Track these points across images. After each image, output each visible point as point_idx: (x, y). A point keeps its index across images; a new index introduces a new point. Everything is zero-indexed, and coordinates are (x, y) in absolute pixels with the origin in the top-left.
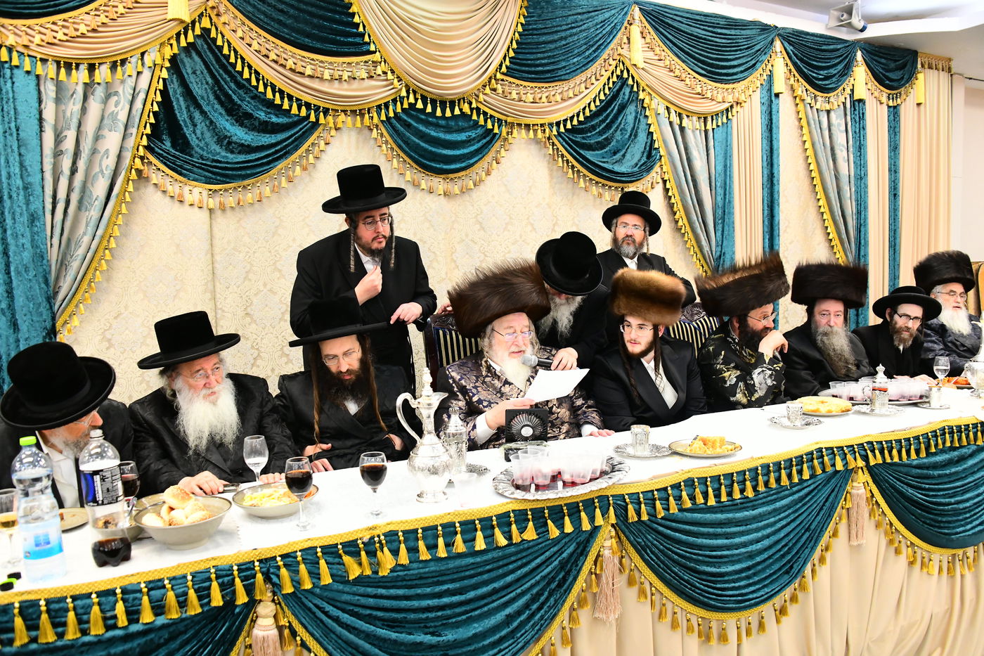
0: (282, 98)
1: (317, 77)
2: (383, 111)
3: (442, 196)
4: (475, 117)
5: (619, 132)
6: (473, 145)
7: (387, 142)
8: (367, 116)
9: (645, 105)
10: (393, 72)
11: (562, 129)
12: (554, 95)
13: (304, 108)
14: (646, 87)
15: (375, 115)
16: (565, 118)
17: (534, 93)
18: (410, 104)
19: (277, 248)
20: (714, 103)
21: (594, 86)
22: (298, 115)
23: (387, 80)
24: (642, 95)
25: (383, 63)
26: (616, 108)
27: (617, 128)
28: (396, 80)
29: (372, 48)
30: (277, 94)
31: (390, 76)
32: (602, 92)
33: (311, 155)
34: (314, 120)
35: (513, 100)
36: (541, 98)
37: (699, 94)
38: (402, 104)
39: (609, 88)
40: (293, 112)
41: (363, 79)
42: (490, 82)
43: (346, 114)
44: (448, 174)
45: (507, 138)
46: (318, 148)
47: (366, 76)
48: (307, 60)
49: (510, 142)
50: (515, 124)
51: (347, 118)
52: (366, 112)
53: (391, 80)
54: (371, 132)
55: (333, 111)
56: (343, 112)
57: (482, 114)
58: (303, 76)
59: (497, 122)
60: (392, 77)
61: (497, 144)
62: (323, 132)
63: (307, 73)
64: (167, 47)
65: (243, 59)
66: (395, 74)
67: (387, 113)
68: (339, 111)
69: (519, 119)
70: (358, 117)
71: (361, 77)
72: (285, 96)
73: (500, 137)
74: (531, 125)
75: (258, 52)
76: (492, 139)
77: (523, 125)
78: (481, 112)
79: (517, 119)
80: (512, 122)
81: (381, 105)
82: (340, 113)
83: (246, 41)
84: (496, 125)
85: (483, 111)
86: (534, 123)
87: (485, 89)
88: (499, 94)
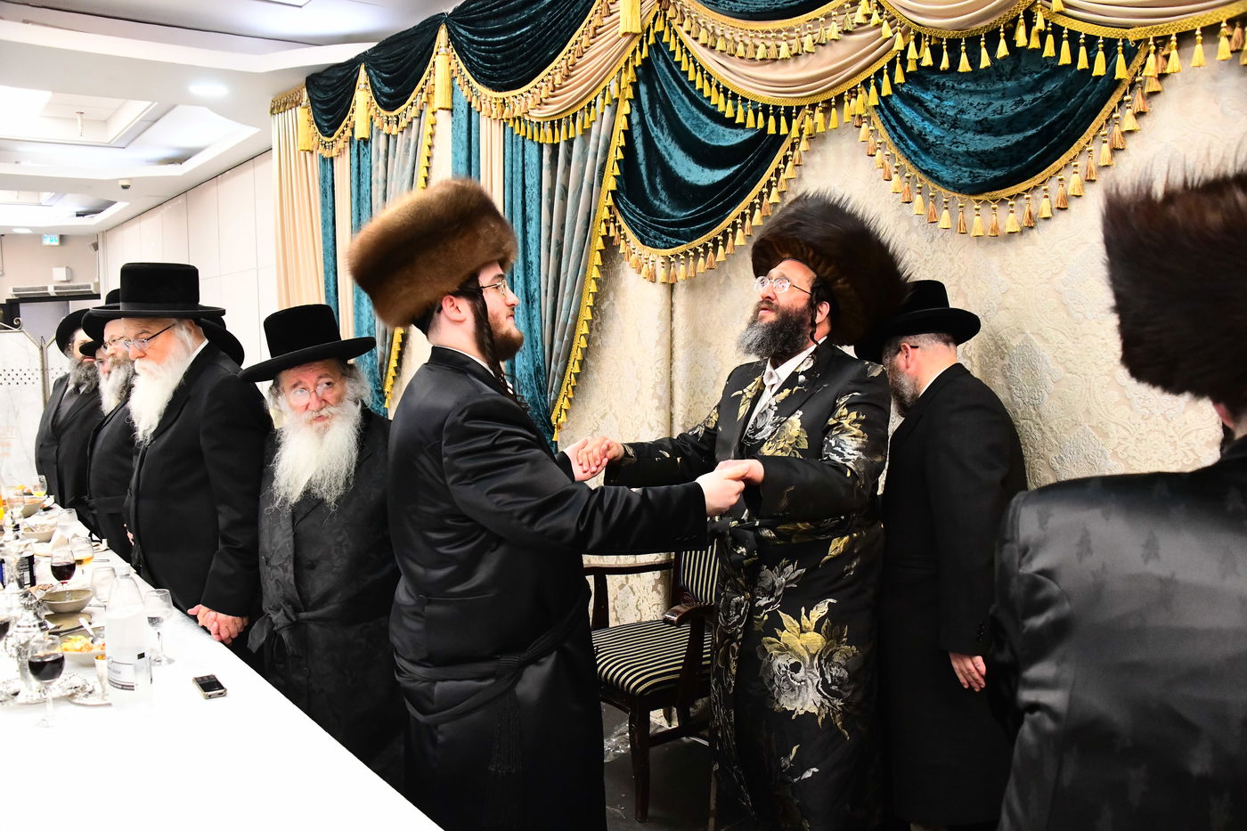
0: (735, 107)
2: (873, 88)
4: (1049, 51)
7: (884, 146)
8: (847, 105)
10: (881, 9)
13: (760, 116)
15: (861, 98)
18: (915, 62)
23: (871, 29)
28: (886, 26)
30: (730, 102)
31: (875, 19)
33: (774, 189)
34: (774, 132)
40: (748, 125)
43: (817, 110)
44: (991, 190)
45: (1140, 82)
46: (783, 176)
47: (839, 32)
48: (761, 35)
49: (1147, 90)
50: (1151, 43)
51: (819, 116)
52: (846, 98)
53: (879, 26)
54: (858, 132)
55: (799, 108)
56: (813, 107)
57: (1067, 39)
58: (756, 63)
59: (1103, 49)
60: (882, 21)
61: (1113, 102)
62: (793, 147)
63: (759, 56)
64: (623, 74)
65: (695, 62)
66: (885, 12)
67: (879, 90)
68: (807, 107)
69: (1161, 26)
70: (834, 110)
71: (829, 38)
72: (739, 102)
73: (1111, 84)
74: (1198, 32)
75: (705, 45)
76: (1086, 94)
77: (1174, 38)
78: (1065, 36)
79: (1155, 26)
80: (1143, 37)
81: (869, 79)
82: (809, 109)
83: (693, 35)
84: (1100, 56)
85: (1071, 32)
86: (1208, 24)
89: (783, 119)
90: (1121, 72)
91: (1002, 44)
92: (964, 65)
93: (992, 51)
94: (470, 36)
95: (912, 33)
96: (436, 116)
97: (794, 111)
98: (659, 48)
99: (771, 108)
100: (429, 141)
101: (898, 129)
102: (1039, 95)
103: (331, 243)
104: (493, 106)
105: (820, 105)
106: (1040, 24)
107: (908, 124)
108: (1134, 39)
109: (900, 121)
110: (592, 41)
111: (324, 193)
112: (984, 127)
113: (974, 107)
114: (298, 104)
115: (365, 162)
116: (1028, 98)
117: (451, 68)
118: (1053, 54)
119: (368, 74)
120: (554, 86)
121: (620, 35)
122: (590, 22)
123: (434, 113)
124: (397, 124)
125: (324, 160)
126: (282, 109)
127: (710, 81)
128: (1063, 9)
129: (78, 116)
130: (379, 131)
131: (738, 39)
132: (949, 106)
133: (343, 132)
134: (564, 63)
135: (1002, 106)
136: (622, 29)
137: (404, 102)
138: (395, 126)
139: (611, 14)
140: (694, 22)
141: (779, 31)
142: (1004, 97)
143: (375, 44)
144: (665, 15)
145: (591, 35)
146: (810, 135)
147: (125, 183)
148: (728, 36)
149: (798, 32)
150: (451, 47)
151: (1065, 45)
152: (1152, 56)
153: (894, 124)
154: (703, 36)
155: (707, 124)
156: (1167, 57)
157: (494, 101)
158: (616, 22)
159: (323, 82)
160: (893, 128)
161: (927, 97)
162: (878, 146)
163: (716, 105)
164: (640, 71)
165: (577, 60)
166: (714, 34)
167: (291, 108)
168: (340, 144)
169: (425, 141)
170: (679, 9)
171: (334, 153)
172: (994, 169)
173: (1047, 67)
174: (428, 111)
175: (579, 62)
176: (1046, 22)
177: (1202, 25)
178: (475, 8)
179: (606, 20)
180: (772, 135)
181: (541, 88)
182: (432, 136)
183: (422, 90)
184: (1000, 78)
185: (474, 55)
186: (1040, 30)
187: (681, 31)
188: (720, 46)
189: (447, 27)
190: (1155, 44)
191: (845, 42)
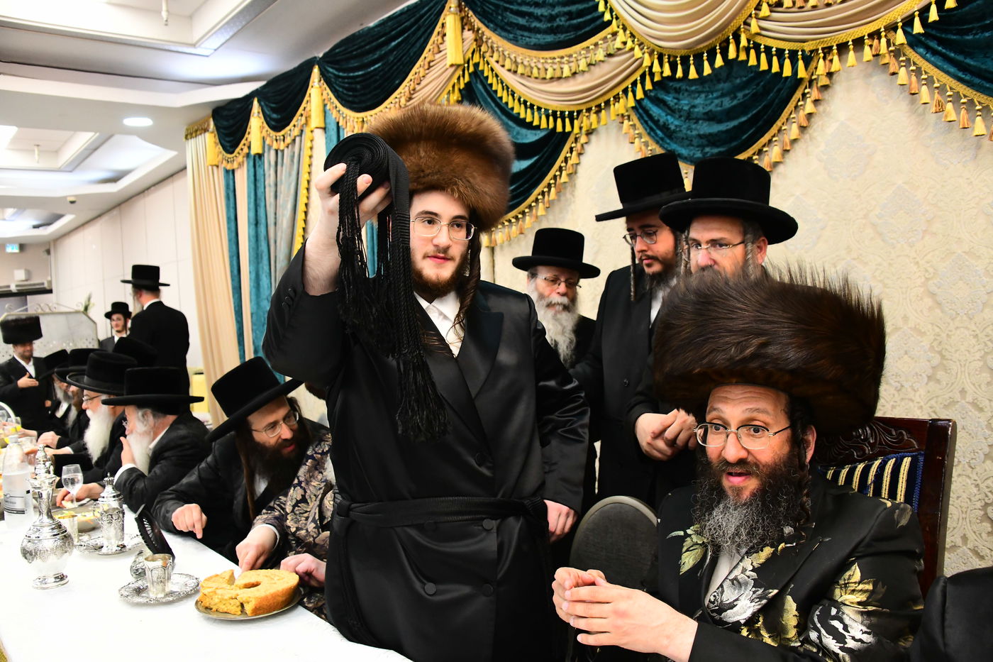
0: (533, 115)
1: (559, 78)
2: (630, 94)
4: (753, 62)
7: (640, 136)
10: (633, 38)
11: (918, 28)
13: (551, 119)
22: (548, 128)
23: (627, 52)
25: (621, 32)
28: (637, 49)
29: (607, 17)
30: (529, 111)
31: (630, 44)
33: (564, 172)
34: (561, 130)
35: (815, 6)
40: (542, 126)
41: (603, 61)
43: (592, 112)
45: (815, 79)
46: (570, 162)
47: (605, 56)
48: (549, 61)
49: (820, 84)
50: (820, 51)
51: (593, 117)
52: (612, 103)
53: (632, 49)
54: (622, 127)
55: (579, 112)
56: (589, 110)
57: (764, 52)
58: (546, 81)
59: (789, 58)
60: (633, 46)
61: (798, 94)
62: (576, 140)
63: (548, 76)
64: (451, 95)
65: (502, 83)
66: (636, 40)
67: (635, 96)
68: (584, 111)
69: (825, 39)
70: (603, 111)
71: (598, 59)
73: (796, 82)
74: (850, 43)
75: (509, 70)
76: (779, 90)
77: (835, 47)
78: (763, 50)
79: (822, 40)
80: (815, 48)
81: (627, 88)
82: (586, 112)
83: (501, 63)
84: (787, 63)
85: (766, 47)
86: (856, 37)
87: (760, 10)
88: (787, 8)
89: (567, 120)
90: (802, 73)
91: (719, 57)
92: (693, 74)
93: (712, 62)
94: (336, 73)
95: (656, 53)
96: (314, 133)
97: (575, 114)
98: (477, 75)
99: (558, 113)
100: (309, 153)
101: (649, 122)
102: (747, 92)
103: (234, 234)
104: (355, 123)
105: (593, 108)
106: (744, 42)
107: (656, 118)
108: (809, 49)
109: (650, 117)
110: (427, 71)
111: (228, 198)
112: (710, 117)
113: (701, 103)
114: (206, 130)
115: (260, 172)
116: (740, 95)
117: (323, 98)
118: (755, 63)
119: (260, 105)
120: (400, 106)
121: (448, 66)
122: (425, 58)
123: (312, 131)
124: (284, 140)
125: (227, 171)
126: (194, 135)
127: (513, 96)
128: (758, 31)
129: (36, 149)
130: (270, 147)
131: (533, 65)
132: (685, 103)
133: (242, 149)
134: (407, 89)
135: (722, 102)
136: (449, 61)
137: (288, 124)
138: (282, 142)
139: (440, 52)
140: (501, 53)
141: (562, 57)
142: (723, 95)
143: (263, 83)
144: (480, 50)
145: (426, 67)
146: (587, 131)
147: (72, 199)
148: (526, 63)
149: (575, 57)
150: (322, 81)
151: (763, 56)
152: (821, 60)
153: (646, 119)
154: (508, 64)
155: (514, 128)
156: (831, 61)
157: (356, 120)
158: (445, 57)
159: (225, 113)
160: (646, 122)
161: (669, 99)
162: (636, 136)
163: (519, 114)
164: (463, 92)
165: (416, 86)
166: (516, 62)
167: (201, 134)
168: (240, 159)
169: (306, 152)
170: (489, 45)
171: (235, 165)
172: (718, 146)
173: (752, 73)
174: (307, 130)
175: (418, 88)
176: (749, 41)
177: (853, 38)
178: (340, 52)
179: (437, 56)
180: (560, 133)
181: (390, 108)
182: (311, 148)
183: (302, 115)
184: (719, 81)
185: (340, 87)
186: (744, 47)
187: (492, 61)
188: (520, 70)
189: (319, 67)
190: (823, 52)
191: (609, 62)
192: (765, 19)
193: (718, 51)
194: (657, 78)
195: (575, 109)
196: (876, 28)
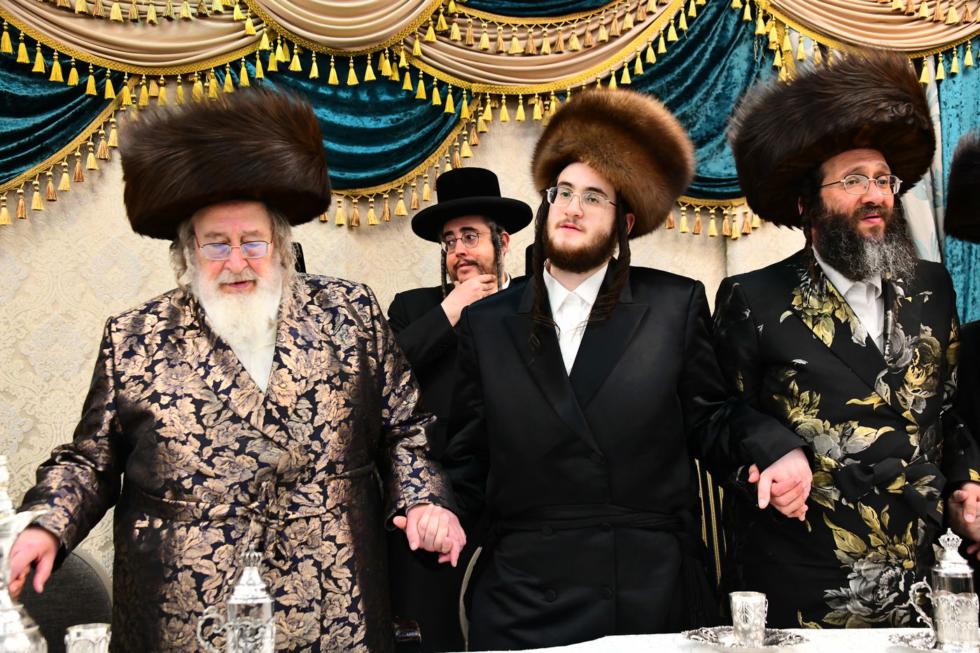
0: (32, 55)
1: (100, 17)
2: (228, 76)
3: (345, 228)
4: (407, 85)
5: (710, 103)
6: (407, 136)
8: (198, 85)
9: (773, 47)
10: (244, 7)
12: (566, 41)
13: (74, 72)
14: (770, 11)
15: (213, 83)
16: (592, 80)
17: (526, 38)
18: (279, 63)
19: (20, 318)
20: (942, 27)
21: (652, 18)
22: (65, 84)
23: (232, 20)
24: (761, 28)
26: (707, 55)
27: (708, 94)
28: (249, 22)
30: (22, 47)
31: (238, 13)
32: (672, 29)
33: (91, 155)
34: (95, 93)
35: (485, 49)
36: (539, 48)
37: (898, 12)
38: (265, 64)
39: (690, 21)
40: (52, 79)
41: (187, 19)
42: (436, 20)
44: (355, 188)
47: (193, 14)
49: (479, 130)
50: (488, 96)
52: (195, 79)
53: (242, 21)
55: (133, 77)
56: (152, 78)
57: (422, 79)
58: (72, 14)
59: (452, 94)
60: (242, 16)
61: (455, 134)
62: (120, 114)
66: (249, 10)
67: (235, 80)
68: (144, 77)
69: (499, 87)
70: (179, 87)
71: (178, 15)
72: (38, 49)
73: (458, 121)
74: (521, 97)
77: (504, 97)
78: (421, 76)
79: (494, 87)
80: (483, 91)
81: (223, 66)
84: (450, 98)
85: (424, 74)
86: (527, 93)
87: (425, 34)
88: (455, 41)
89: (109, 82)
90: (466, 113)
91: (369, 70)
92: (333, 78)
93: (361, 74)
95: (280, 37)
97: (126, 77)
99: (91, 67)
105: (161, 78)
106: (402, 62)
108: (475, 91)
118: (411, 89)
128: (421, 55)
151: (421, 83)
152: (487, 106)
156: (499, 109)
177: (523, 93)
180: (90, 96)
186: (401, 67)
190: (491, 99)
191: (197, 24)
192: (428, 43)
193: (369, 62)
194: (272, 67)
195: (127, 70)
196: (547, 90)
